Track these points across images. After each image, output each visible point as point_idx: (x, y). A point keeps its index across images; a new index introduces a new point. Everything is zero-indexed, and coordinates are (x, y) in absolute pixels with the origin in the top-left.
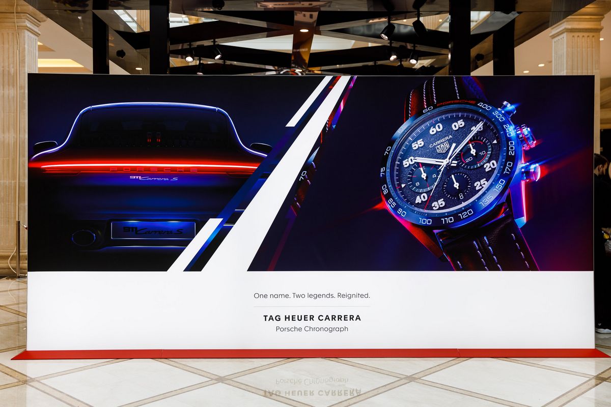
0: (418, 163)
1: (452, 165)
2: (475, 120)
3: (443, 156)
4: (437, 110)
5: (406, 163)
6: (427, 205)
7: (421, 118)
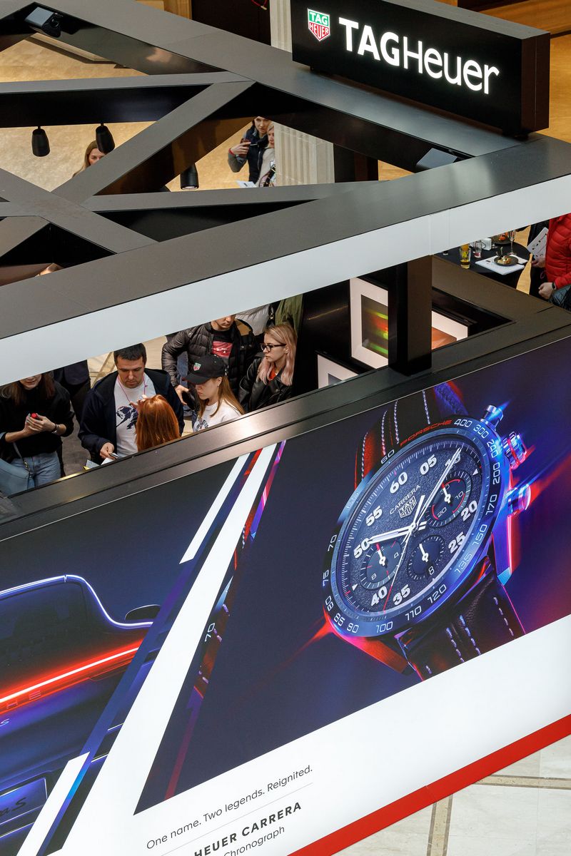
0: (375, 544)
1: (420, 529)
2: (450, 449)
3: (408, 520)
4: (400, 452)
5: (358, 552)
6: (387, 602)
7: (378, 474)
